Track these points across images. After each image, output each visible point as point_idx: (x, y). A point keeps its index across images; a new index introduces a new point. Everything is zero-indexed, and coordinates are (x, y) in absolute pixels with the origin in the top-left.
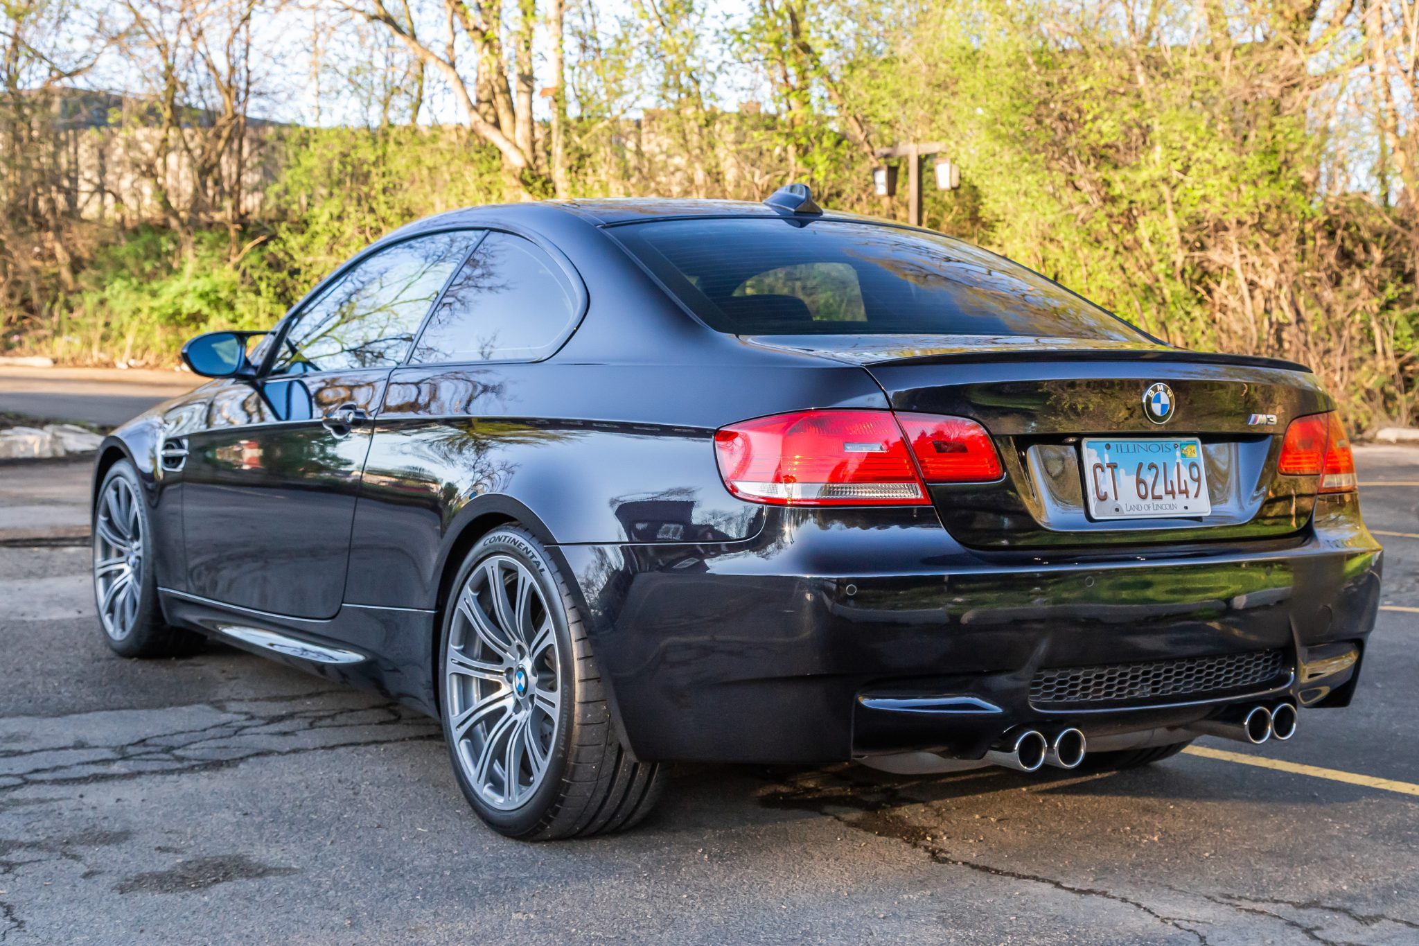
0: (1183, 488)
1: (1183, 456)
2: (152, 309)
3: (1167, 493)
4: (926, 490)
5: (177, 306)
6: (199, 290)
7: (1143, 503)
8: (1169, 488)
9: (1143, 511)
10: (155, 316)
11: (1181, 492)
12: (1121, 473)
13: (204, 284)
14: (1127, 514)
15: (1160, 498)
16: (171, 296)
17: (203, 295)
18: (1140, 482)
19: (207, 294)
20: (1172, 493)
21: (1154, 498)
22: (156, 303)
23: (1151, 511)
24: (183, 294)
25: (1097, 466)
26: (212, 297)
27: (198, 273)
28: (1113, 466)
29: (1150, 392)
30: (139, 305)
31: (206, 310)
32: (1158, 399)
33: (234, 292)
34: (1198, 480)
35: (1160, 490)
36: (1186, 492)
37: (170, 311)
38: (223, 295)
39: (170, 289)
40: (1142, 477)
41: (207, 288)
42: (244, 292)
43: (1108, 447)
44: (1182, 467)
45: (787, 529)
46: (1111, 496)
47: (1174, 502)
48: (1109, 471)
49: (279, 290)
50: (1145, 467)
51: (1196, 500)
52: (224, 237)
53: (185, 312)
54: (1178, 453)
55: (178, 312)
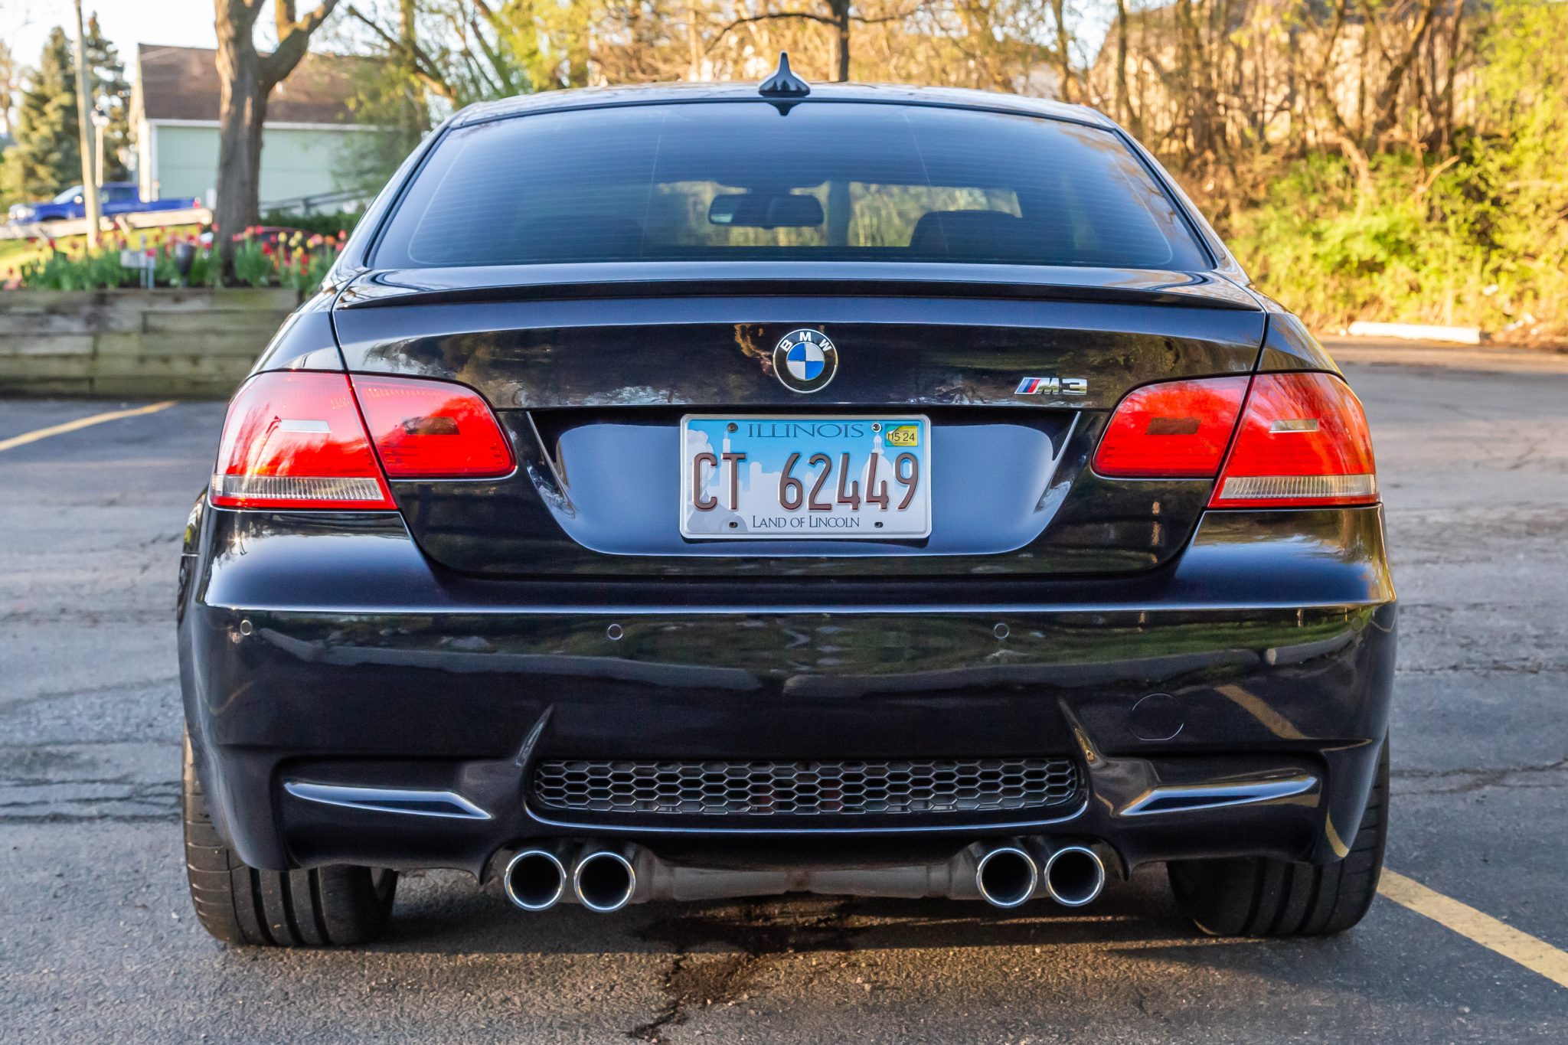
0: (878, 492)
1: (887, 444)
2: (1315, 256)
3: (843, 500)
4: (386, 487)
5: (1345, 253)
6: (1374, 231)
7: (789, 515)
8: (849, 492)
9: (788, 528)
10: (1318, 265)
11: (872, 500)
12: (753, 469)
13: (1381, 223)
14: (751, 530)
15: (827, 507)
16: (1339, 239)
17: (1378, 238)
18: (788, 481)
19: (1385, 235)
20: (855, 501)
21: (814, 507)
22: (1322, 249)
23: (806, 528)
24: (1355, 235)
25: (701, 458)
26: (1391, 238)
27: (1377, 208)
28: (738, 458)
29: (786, 345)
30: (1299, 252)
31: (1382, 256)
32: (799, 354)
33: (1416, 231)
34: (913, 483)
35: (829, 494)
36: (884, 501)
37: (1338, 258)
38: (1403, 236)
39: (1337, 227)
40: (795, 473)
41: (1384, 228)
42: (1429, 231)
43: (733, 428)
44: (882, 462)
45: (237, 540)
46: (726, 502)
47: (855, 515)
48: (727, 466)
49: (1478, 227)
50: (805, 460)
51: (903, 513)
52: (1406, 160)
53: (1354, 258)
54: (878, 439)
55: (1345, 261)
